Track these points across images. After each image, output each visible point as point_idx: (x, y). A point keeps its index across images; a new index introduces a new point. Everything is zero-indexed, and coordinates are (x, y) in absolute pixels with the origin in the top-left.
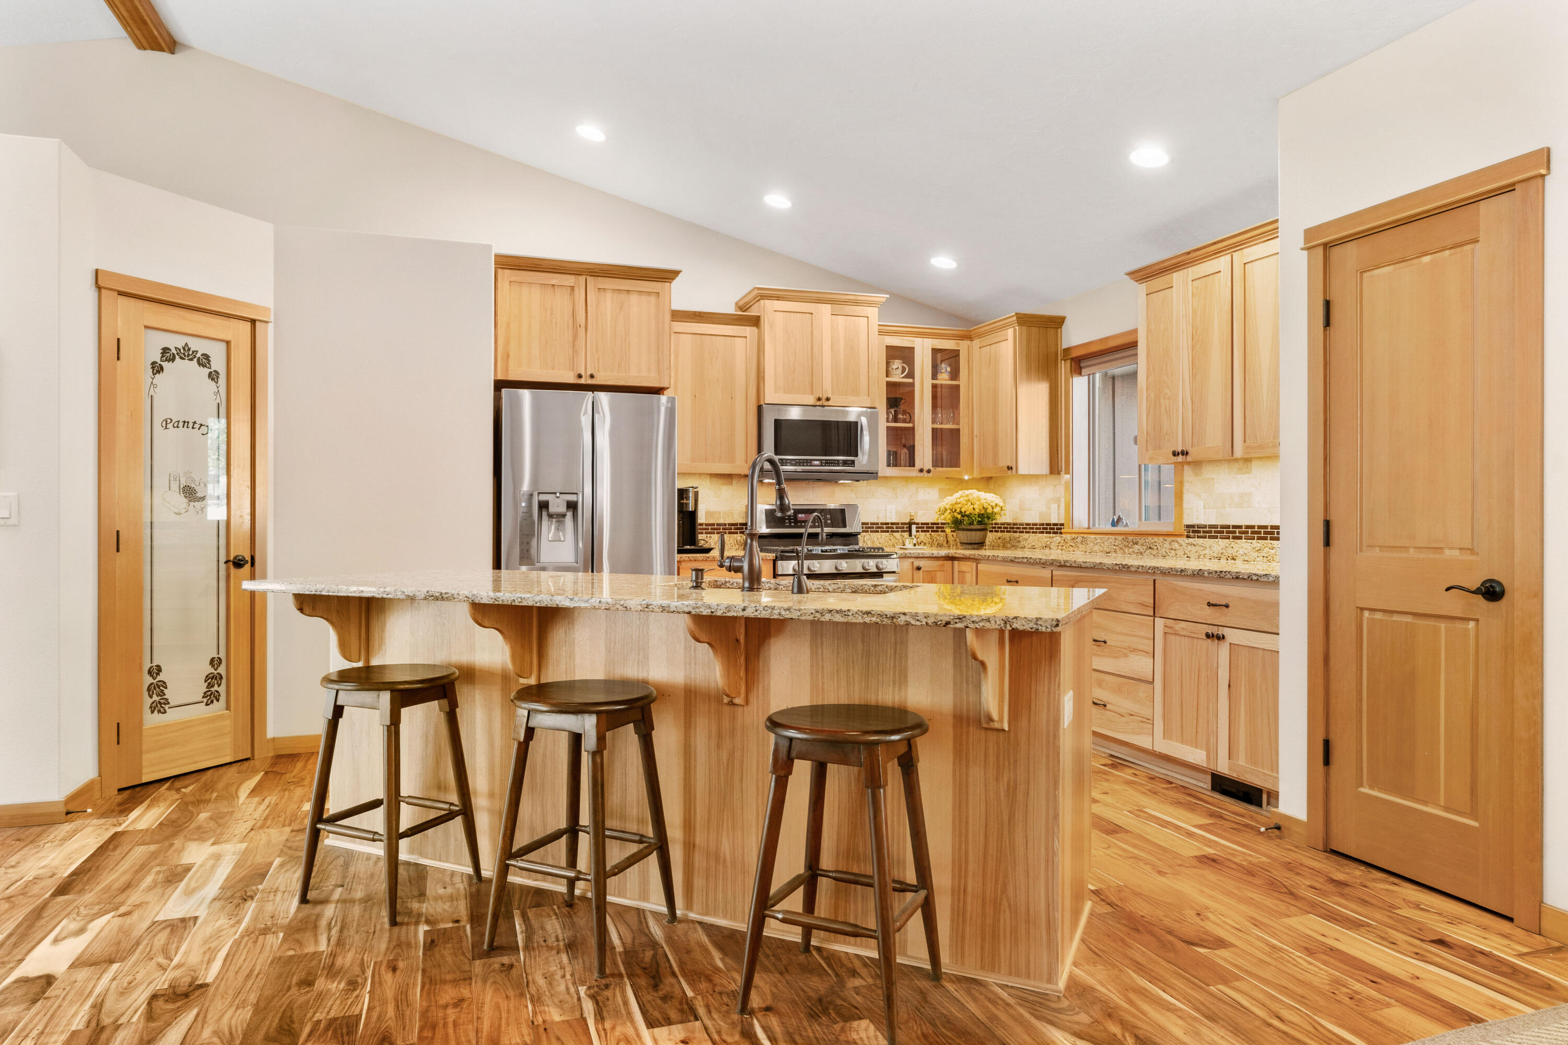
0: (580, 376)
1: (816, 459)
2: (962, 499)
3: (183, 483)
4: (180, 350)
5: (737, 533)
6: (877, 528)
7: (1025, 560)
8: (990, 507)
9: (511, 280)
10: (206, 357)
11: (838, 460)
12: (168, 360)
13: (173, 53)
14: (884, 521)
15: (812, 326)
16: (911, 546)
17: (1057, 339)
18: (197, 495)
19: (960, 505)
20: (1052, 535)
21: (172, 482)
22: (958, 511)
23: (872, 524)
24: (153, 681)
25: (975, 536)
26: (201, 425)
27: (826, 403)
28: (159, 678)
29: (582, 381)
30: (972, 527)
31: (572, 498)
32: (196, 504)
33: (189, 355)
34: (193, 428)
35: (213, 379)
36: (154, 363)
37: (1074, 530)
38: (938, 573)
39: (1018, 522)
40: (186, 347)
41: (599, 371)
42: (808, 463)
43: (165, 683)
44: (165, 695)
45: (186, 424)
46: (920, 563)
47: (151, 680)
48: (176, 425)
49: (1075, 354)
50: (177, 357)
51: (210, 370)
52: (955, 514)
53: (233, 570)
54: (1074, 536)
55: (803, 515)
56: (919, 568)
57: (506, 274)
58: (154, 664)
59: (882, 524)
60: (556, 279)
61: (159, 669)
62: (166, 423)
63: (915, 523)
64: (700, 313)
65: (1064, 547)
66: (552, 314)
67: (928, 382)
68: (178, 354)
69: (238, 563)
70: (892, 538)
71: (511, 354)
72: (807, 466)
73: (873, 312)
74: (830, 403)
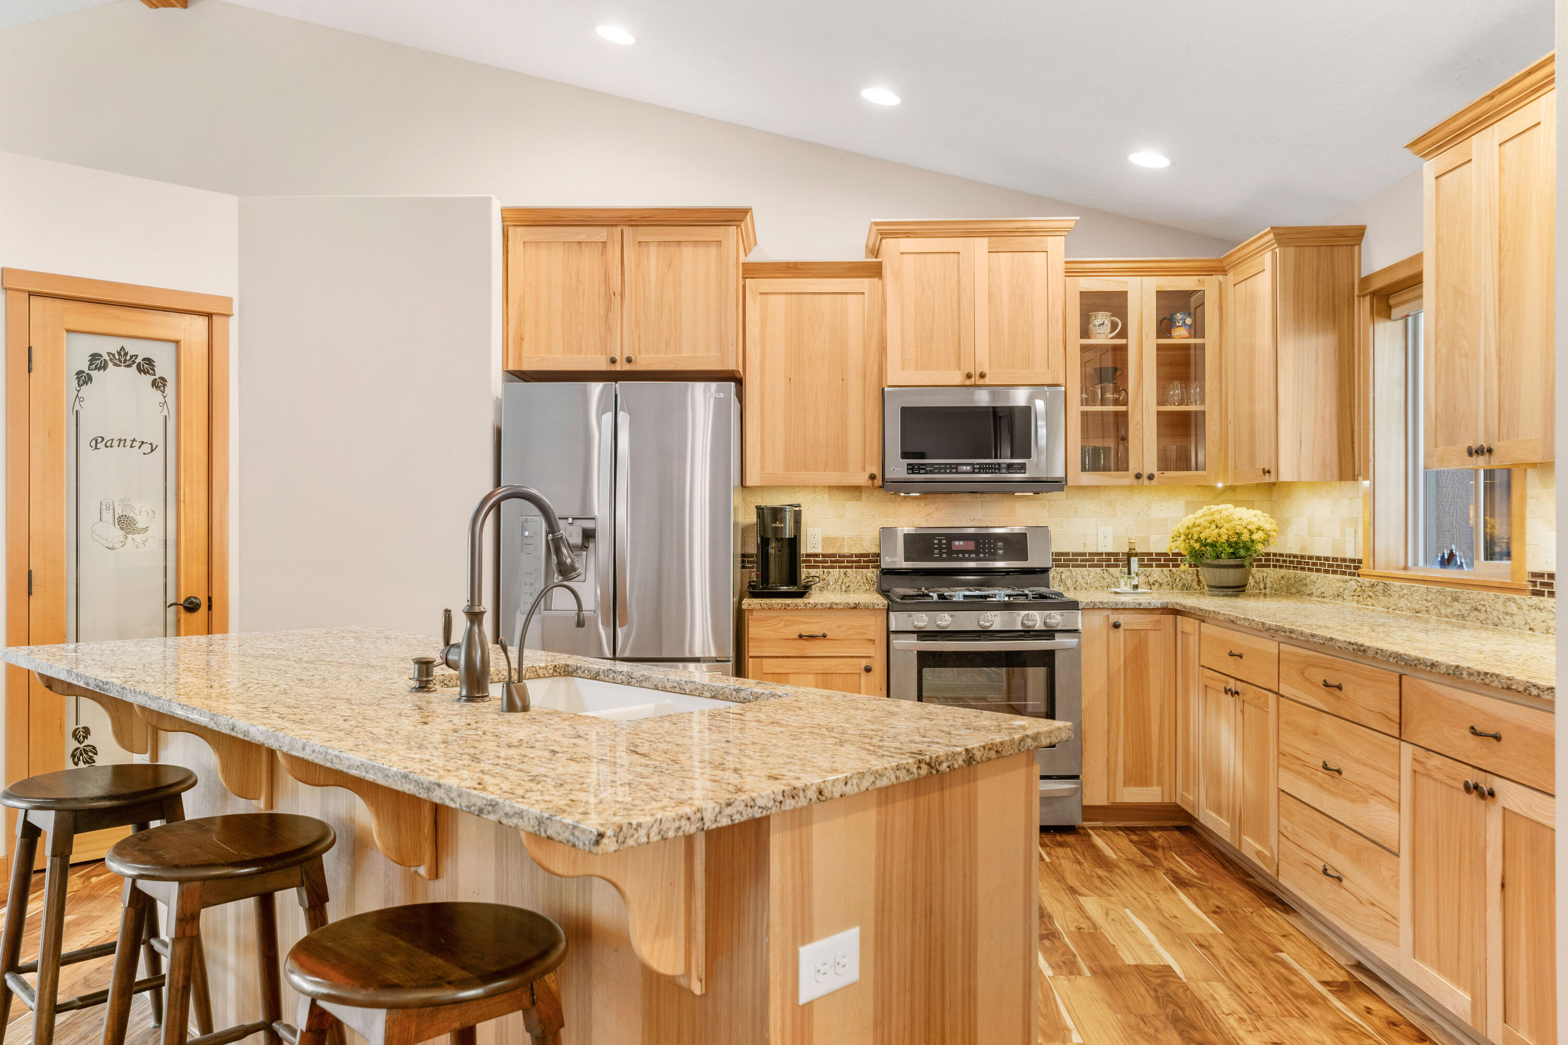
0: (613, 361)
1: (966, 463)
2: (1203, 519)
3: (119, 511)
4: (114, 355)
5: (868, 567)
6: (1082, 560)
7: (1247, 624)
8: (1246, 531)
9: (526, 239)
10: (149, 361)
11: (999, 464)
12: (99, 368)
13: (186, 7)
14: (1094, 550)
15: (959, 271)
16: (1128, 589)
17: (1352, 262)
18: (137, 525)
19: (1199, 529)
20: (1348, 577)
21: (104, 512)
22: (1196, 537)
23: (1074, 554)
24: (78, 745)
25: (1231, 576)
26: (143, 443)
27: (981, 382)
28: (86, 742)
29: (618, 367)
30: (1220, 562)
31: (588, 525)
32: (136, 536)
33: (125, 361)
34: (131, 447)
35: (158, 387)
36: (80, 373)
37: (1377, 572)
38: (1151, 633)
39: (1307, 553)
40: (122, 352)
41: (640, 353)
42: (954, 468)
43: (94, 748)
44: (94, 762)
45: (122, 443)
46: (1121, 618)
47: (76, 744)
48: (109, 444)
49: (1377, 285)
50: (110, 364)
51: (154, 377)
52: (1192, 541)
53: (183, 615)
54: (1374, 581)
55: (961, 543)
56: (1116, 626)
57: (518, 235)
58: (81, 726)
59: (1091, 554)
60: (583, 234)
61: (87, 731)
62: (96, 442)
63: (1136, 555)
64: (795, 264)
65: (1361, 599)
66: (578, 281)
67: (1151, 342)
68: (111, 360)
69: (191, 607)
70: (1106, 575)
71: (526, 337)
72: (951, 473)
73: (1056, 245)
74: (987, 381)
